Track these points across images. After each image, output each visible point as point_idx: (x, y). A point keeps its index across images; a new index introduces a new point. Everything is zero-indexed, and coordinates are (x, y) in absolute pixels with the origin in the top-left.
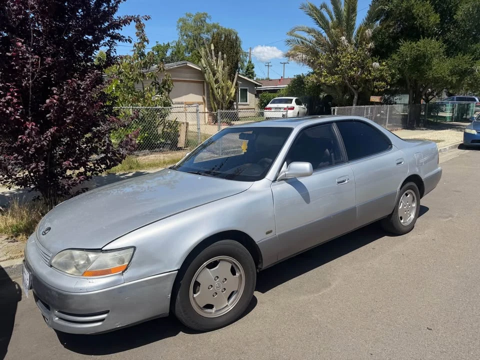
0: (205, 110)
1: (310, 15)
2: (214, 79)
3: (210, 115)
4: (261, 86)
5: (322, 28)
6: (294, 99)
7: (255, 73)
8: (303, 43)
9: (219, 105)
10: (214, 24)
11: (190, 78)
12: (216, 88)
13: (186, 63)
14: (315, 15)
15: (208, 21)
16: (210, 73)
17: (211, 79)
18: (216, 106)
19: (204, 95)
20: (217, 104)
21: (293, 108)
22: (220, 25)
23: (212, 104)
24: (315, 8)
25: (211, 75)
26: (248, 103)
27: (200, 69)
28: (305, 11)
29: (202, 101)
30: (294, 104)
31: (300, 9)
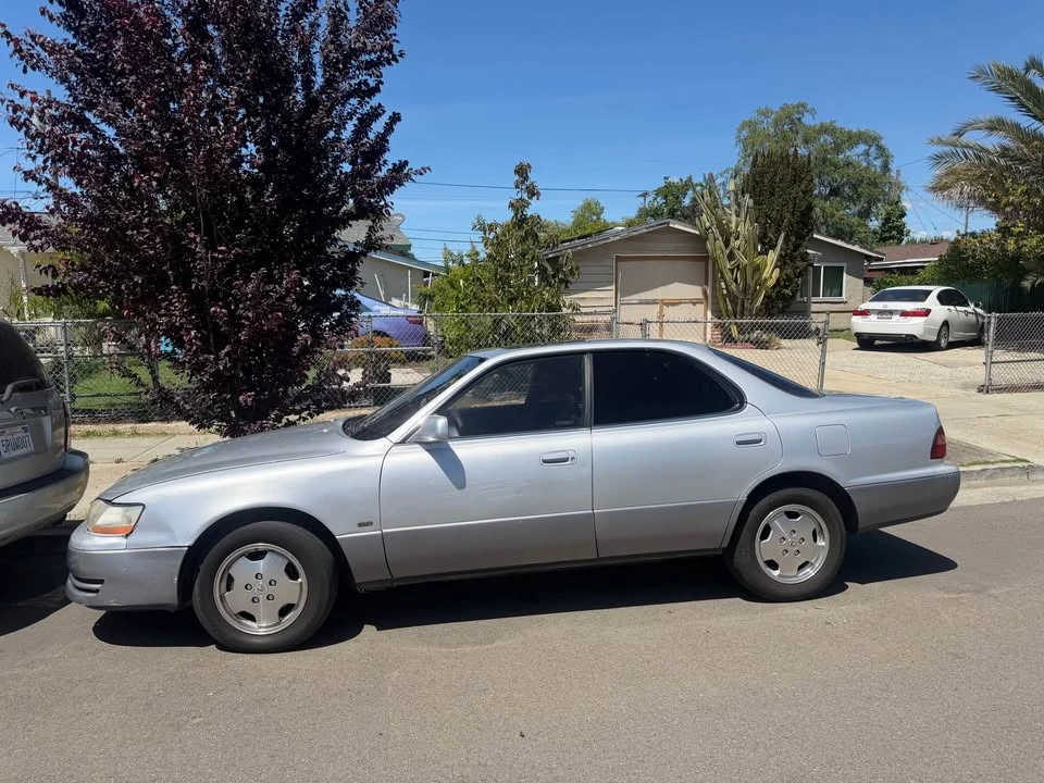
0: (706, 315)
1: (998, 89)
2: (728, 251)
3: (716, 326)
4: (881, 259)
5: (1035, 117)
6: (936, 290)
7: (908, 227)
8: (979, 158)
9: (736, 305)
10: (822, 124)
11: (677, 251)
12: (732, 271)
13: (668, 223)
14: (1012, 89)
15: (807, 120)
16: (715, 239)
17: (719, 252)
18: (730, 307)
19: (707, 283)
20: (731, 303)
21: (927, 313)
22: (838, 125)
23: (721, 304)
24: (1011, 75)
25: (720, 243)
26: (844, 297)
27: (697, 232)
28: (985, 83)
29: (701, 296)
30: (932, 302)
31: (970, 81)
